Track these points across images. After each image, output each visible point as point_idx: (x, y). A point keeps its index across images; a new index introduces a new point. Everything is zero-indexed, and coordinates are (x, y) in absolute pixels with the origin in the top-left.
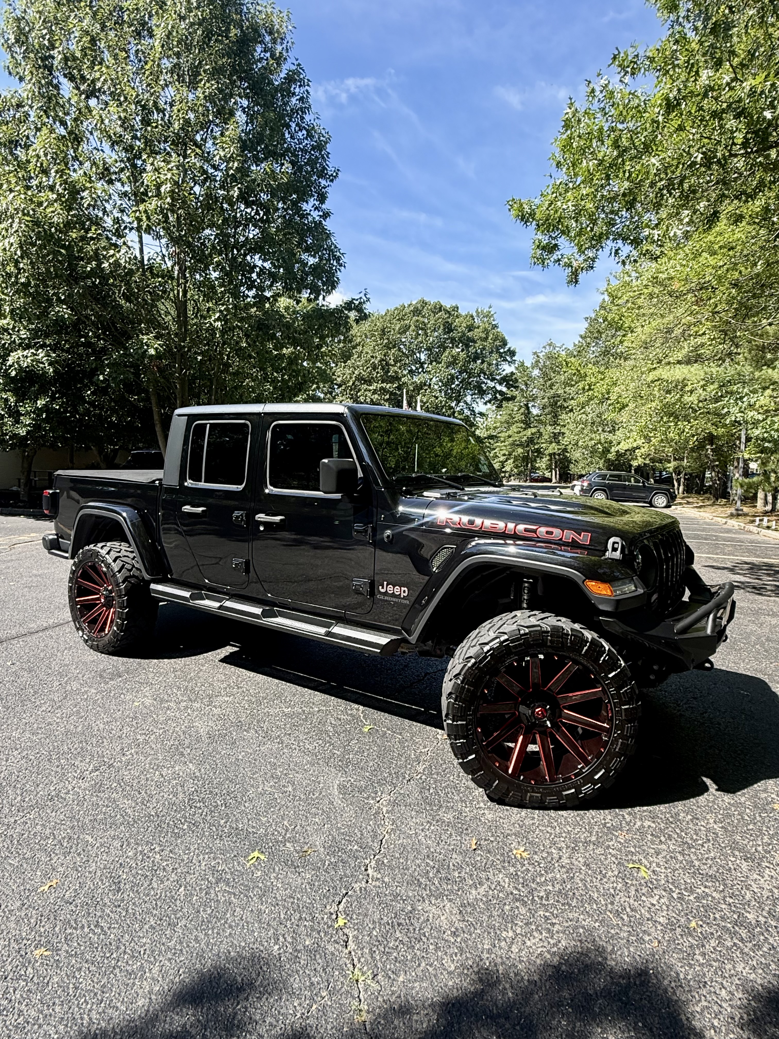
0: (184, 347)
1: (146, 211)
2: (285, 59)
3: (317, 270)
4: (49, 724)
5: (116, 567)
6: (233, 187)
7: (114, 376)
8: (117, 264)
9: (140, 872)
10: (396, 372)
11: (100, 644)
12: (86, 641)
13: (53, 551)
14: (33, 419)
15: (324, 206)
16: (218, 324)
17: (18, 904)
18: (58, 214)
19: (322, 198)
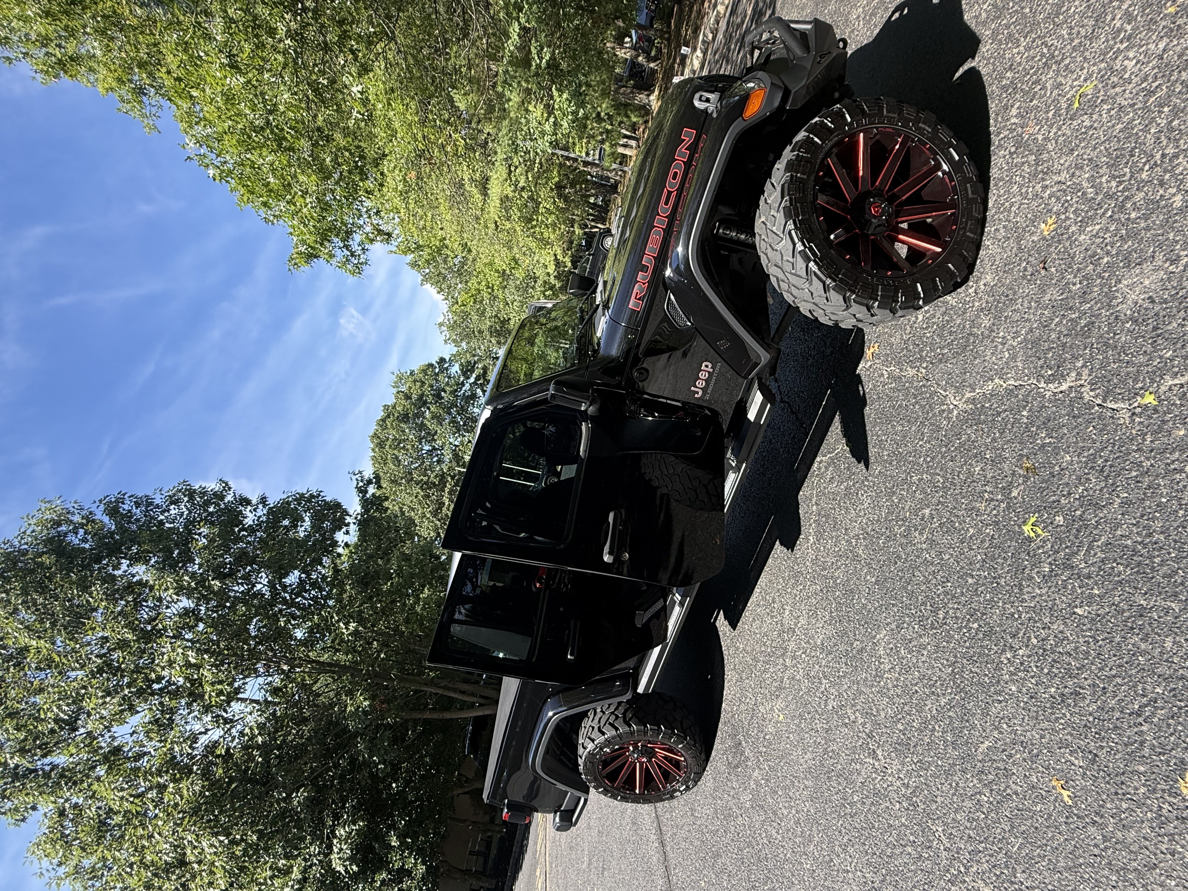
0: (368, 670)
1: (213, 684)
2: (91, 513)
3: (318, 519)
4: (797, 822)
5: (610, 733)
6: (210, 586)
7: (382, 751)
8: (261, 727)
9: (1046, 671)
10: (436, 476)
11: (695, 769)
12: (688, 788)
13: (574, 820)
14: (410, 854)
15: (254, 502)
16: (352, 626)
17: (1092, 830)
18: (192, 784)
19: (246, 502)
